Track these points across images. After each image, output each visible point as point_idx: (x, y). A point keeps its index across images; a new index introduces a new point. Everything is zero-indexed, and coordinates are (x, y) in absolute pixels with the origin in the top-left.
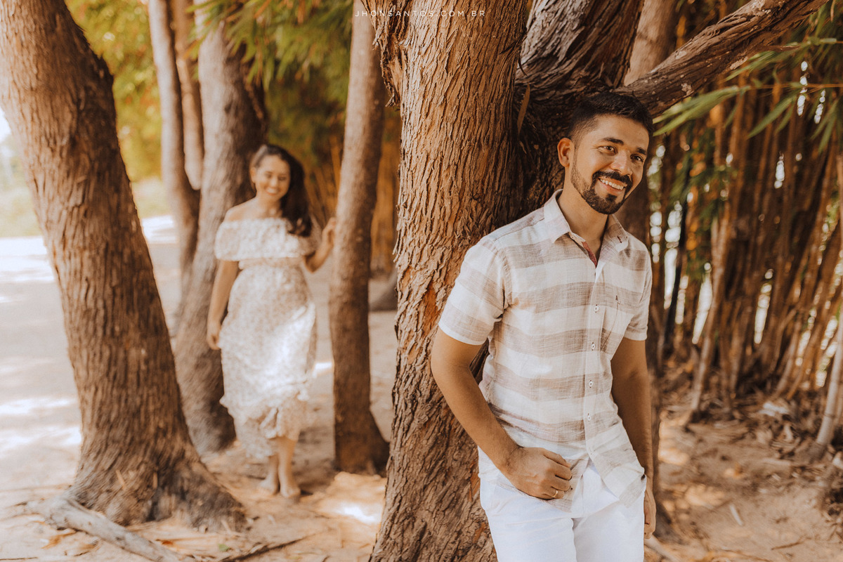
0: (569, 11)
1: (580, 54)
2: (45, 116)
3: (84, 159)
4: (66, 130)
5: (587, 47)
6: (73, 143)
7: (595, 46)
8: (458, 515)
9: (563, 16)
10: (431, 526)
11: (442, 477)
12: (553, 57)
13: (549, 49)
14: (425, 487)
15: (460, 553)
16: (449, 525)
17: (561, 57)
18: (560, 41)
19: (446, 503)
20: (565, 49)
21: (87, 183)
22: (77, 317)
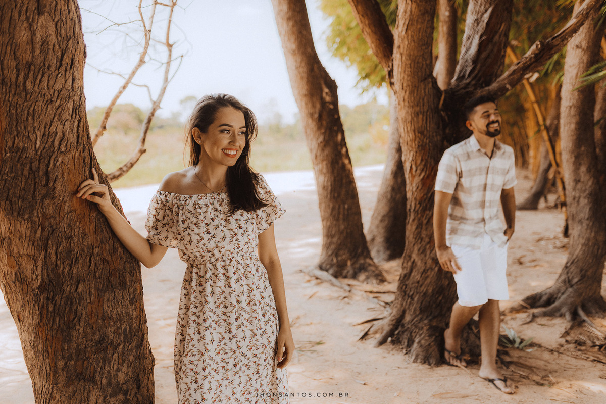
0: (469, 58)
1: (473, 75)
2: (310, 105)
3: (324, 123)
4: (317, 110)
5: (476, 72)
6: (320, 116)
7: (479, 71)
8: (425, 256)
9: (467, 60)
10: (416, 260)
11: (419, 241)
12: (463, 76)
13: (462, 73)
14: (414, 245)
15: (426, 271)
16: (422, 260)
17: (466, 76)
18: (466, 70)
19: (421, 251)
20: (467, 73)
21: (325, 133)
22: (321, 189)
